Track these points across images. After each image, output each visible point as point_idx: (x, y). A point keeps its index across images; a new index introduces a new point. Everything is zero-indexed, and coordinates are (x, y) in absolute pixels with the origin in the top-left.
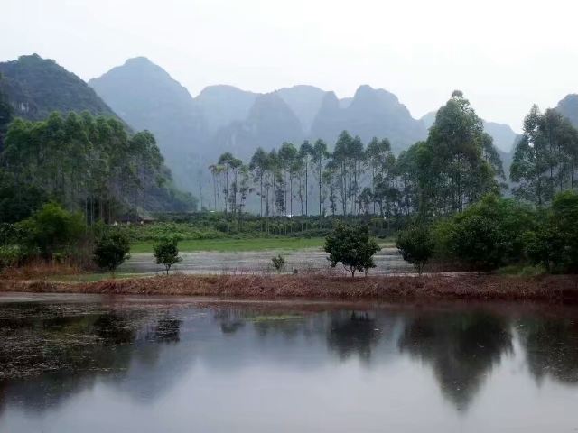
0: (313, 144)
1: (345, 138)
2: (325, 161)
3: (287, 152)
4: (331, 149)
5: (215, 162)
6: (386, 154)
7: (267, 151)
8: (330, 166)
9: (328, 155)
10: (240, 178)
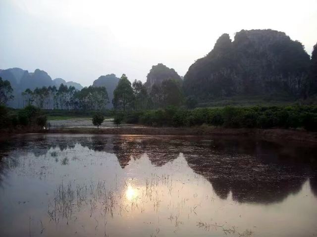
0: (52, 87)
1: (62, 85)
2: (56, 93)
3: (44, 89)
4: (58, 89)
5: (24, 91)
6: (74, 91)
7: (39, 88)
8: (57, 94)
9: (57, 91)
10: (31, 97)
